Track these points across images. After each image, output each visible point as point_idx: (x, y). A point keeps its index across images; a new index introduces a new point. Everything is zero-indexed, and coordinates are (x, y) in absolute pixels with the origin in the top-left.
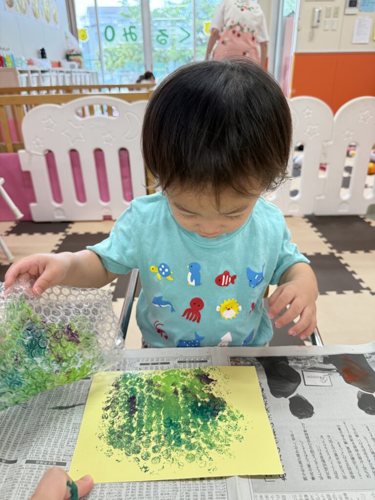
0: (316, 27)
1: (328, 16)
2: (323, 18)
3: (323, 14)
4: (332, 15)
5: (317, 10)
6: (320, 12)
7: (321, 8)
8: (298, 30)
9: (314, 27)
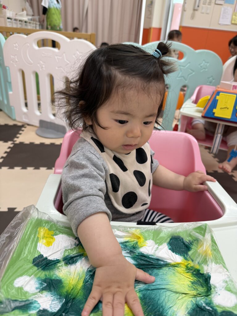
0: (197, 10)
1: (204, 4)
2: (201, 5)
3: (202, 2)
4: (207, 3)
9: (195, 10)
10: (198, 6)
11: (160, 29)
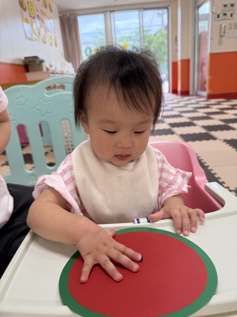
0: (223, 36)
1: (230, 29)
2: (227, 31)
3: (227, 28)
4: (233, 28)
5: (223, 26)
6: (225, 26)
7: (225, 24)
8: (211, 39)
9: (221, 36)
10: (224, 32)
11: (188, 61)
